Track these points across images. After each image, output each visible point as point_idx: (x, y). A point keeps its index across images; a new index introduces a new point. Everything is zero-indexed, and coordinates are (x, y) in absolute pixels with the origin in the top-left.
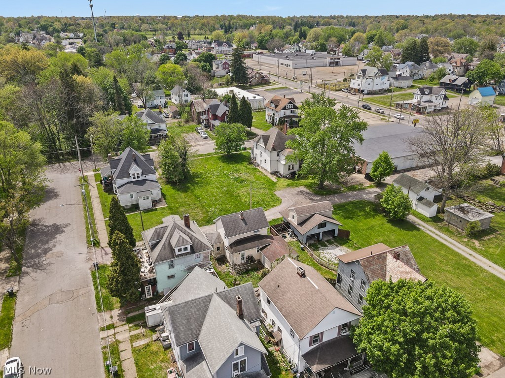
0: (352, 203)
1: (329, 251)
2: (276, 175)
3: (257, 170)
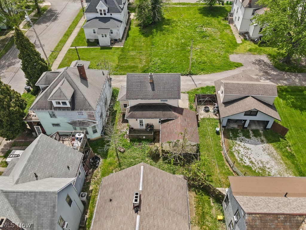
1: (248, 145)
2: (245, 36)
3: (228, 27)
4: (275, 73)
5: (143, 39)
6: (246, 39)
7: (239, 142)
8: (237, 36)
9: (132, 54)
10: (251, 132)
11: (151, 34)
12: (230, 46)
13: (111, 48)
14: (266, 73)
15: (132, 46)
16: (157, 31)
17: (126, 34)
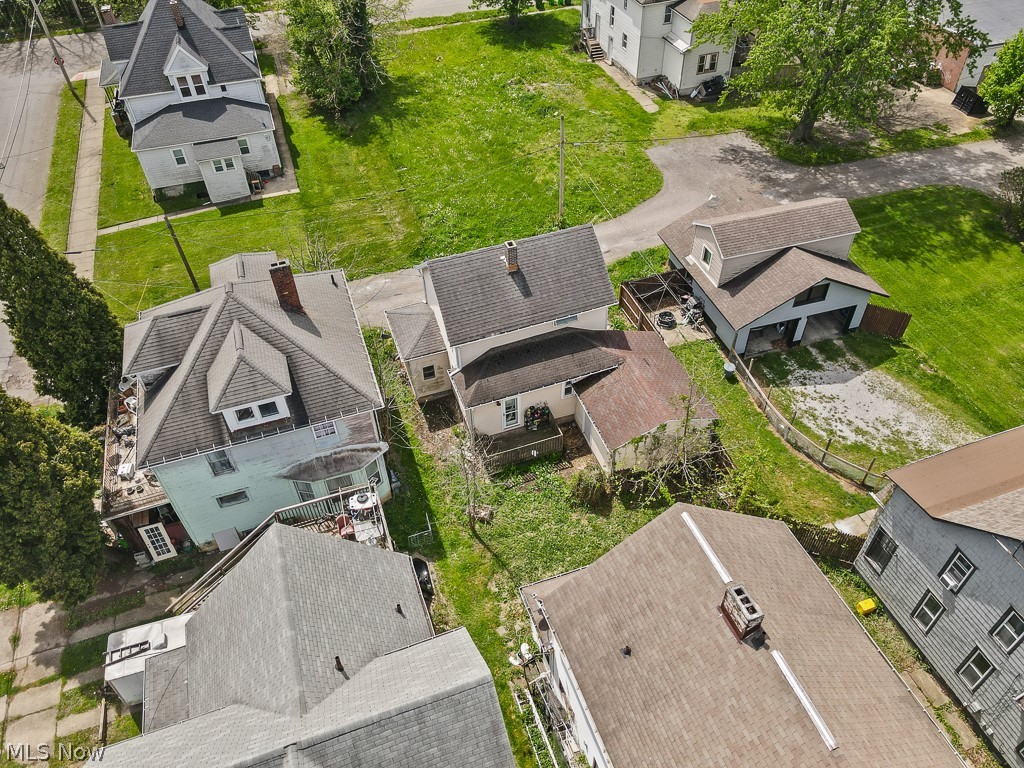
0: (909, 196)
1: (827, 389)
2: (657, 90)
3: (596, 72)
4: (791, 176)
5: (354, 153)
6: (664, 97)
7: (799, 389)
8: (635, 92)
9: (344, 207)
10: (814, 351)
11: (375, 133)
12: (632, 125)
13: (260, 204)
14: (770, 181)
15: (329, 183)
16: (386, 120)
17: (285, 148)
